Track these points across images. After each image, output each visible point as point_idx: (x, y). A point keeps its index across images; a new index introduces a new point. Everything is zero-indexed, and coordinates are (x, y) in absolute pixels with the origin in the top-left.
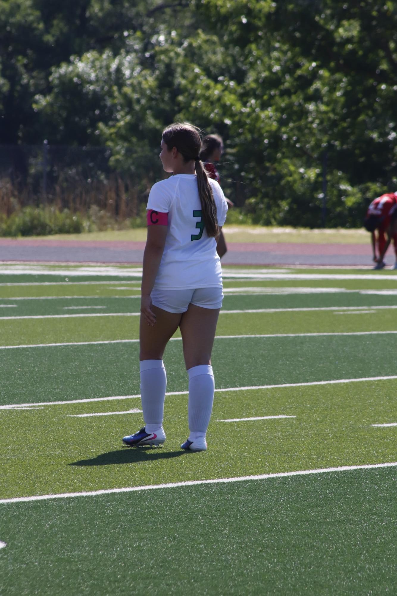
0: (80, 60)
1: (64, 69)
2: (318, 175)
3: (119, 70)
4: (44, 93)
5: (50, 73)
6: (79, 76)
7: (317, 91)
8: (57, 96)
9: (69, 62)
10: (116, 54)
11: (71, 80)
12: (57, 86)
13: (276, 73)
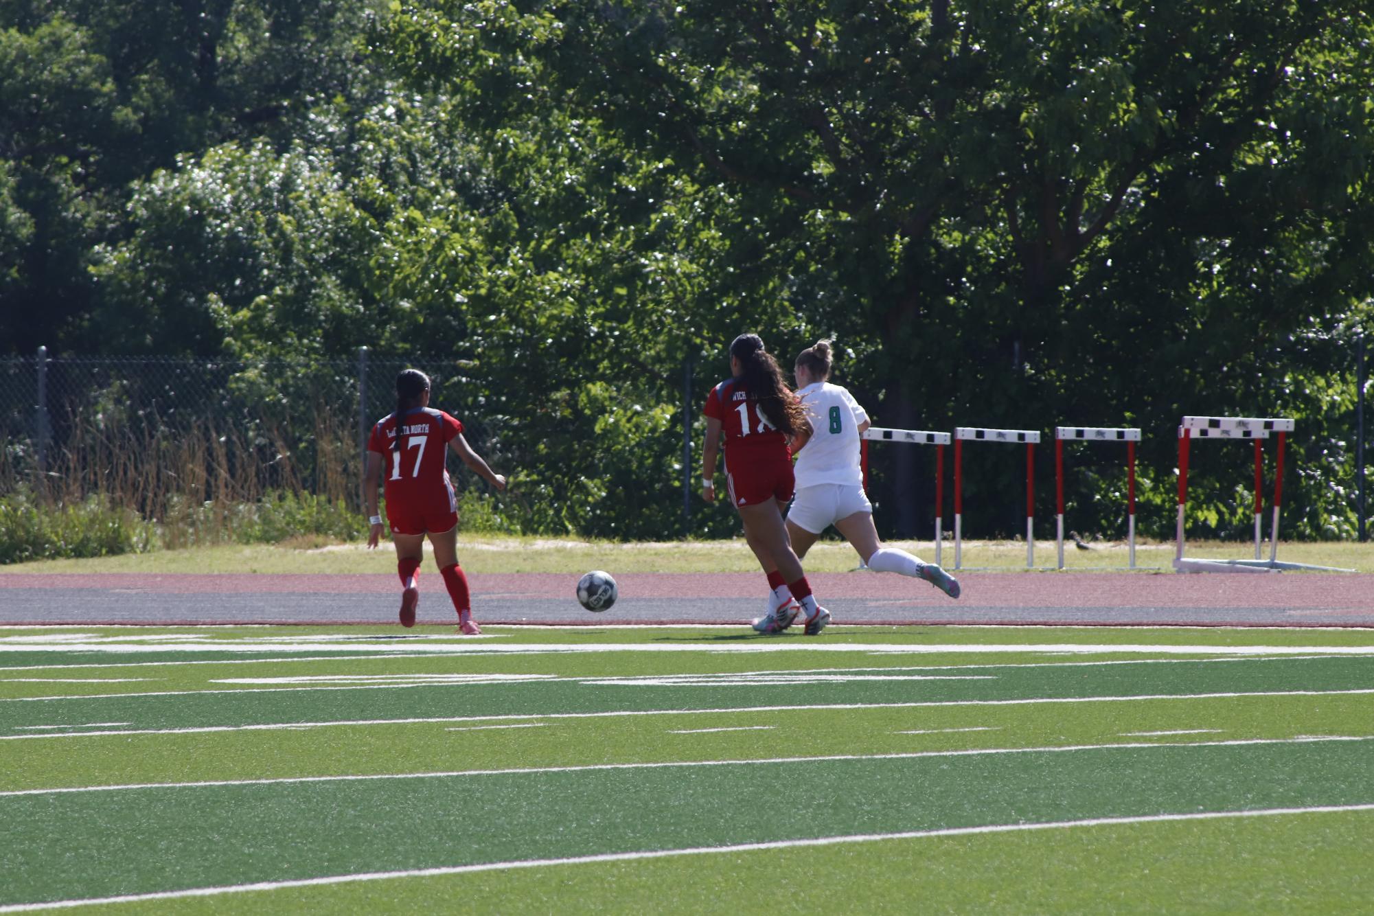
0: (199, 165)
1: (161, 183)
2: (674, 420)
3: (287, 184)
4: (112, 240)
5: (129, 195)
6: (194, 201)
7: (668, 224)
8: (143, 247)
9: (174, 169)
10: (282, 147)
11: (177, 207)
12: (145, 223)
13: (570, 188)
